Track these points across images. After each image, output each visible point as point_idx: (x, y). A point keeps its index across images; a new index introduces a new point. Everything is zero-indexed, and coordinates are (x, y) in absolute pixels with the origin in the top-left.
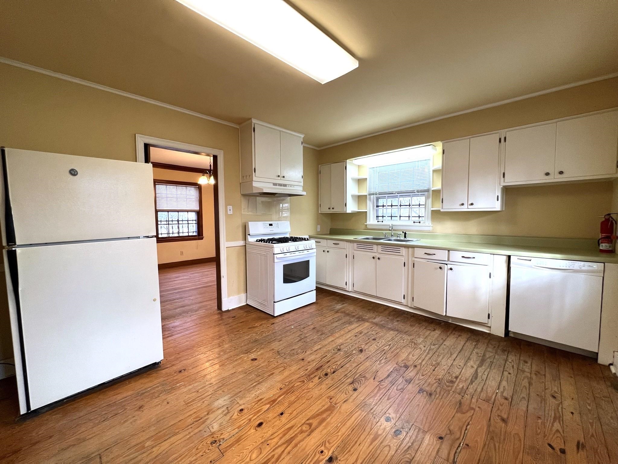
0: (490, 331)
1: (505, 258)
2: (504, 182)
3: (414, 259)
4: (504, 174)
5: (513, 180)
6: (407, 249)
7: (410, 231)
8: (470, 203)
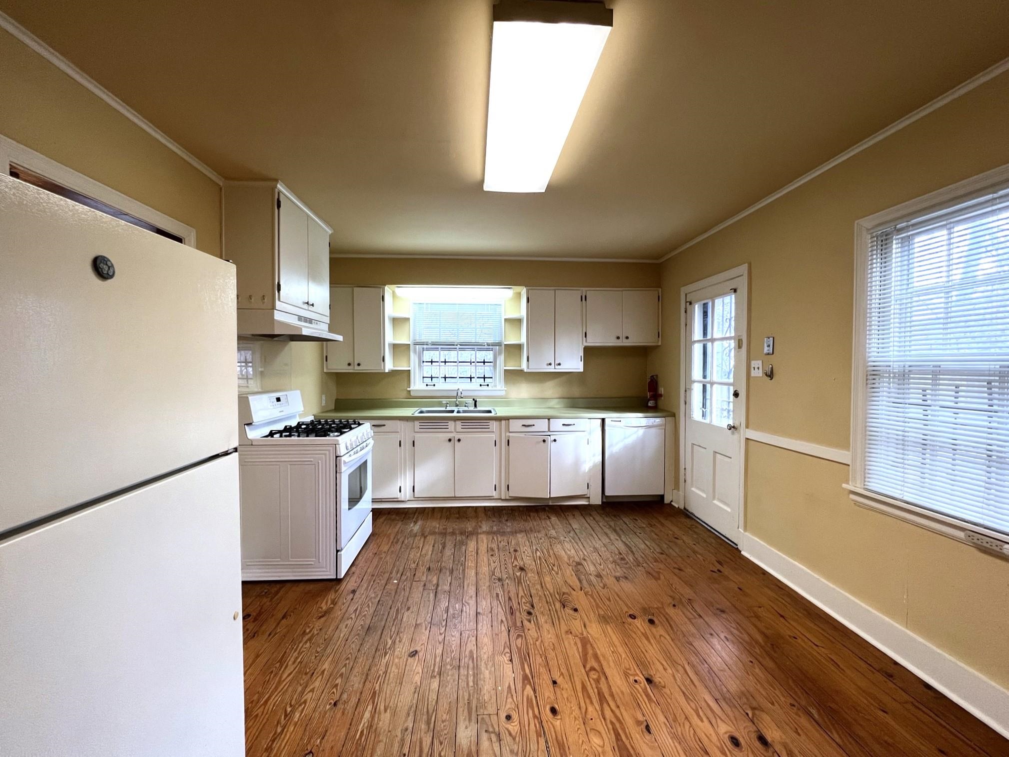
0: (589, 502)
1: (600, 421)
2: (586, 342)
3: (508, 434)
4: (586, 333)
5: (595, 340)
6: (498, 423)
7: (480, 397)
8: (557, 362)
